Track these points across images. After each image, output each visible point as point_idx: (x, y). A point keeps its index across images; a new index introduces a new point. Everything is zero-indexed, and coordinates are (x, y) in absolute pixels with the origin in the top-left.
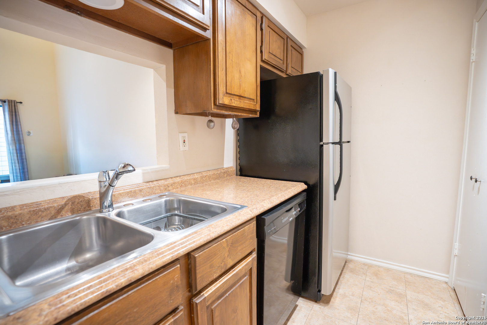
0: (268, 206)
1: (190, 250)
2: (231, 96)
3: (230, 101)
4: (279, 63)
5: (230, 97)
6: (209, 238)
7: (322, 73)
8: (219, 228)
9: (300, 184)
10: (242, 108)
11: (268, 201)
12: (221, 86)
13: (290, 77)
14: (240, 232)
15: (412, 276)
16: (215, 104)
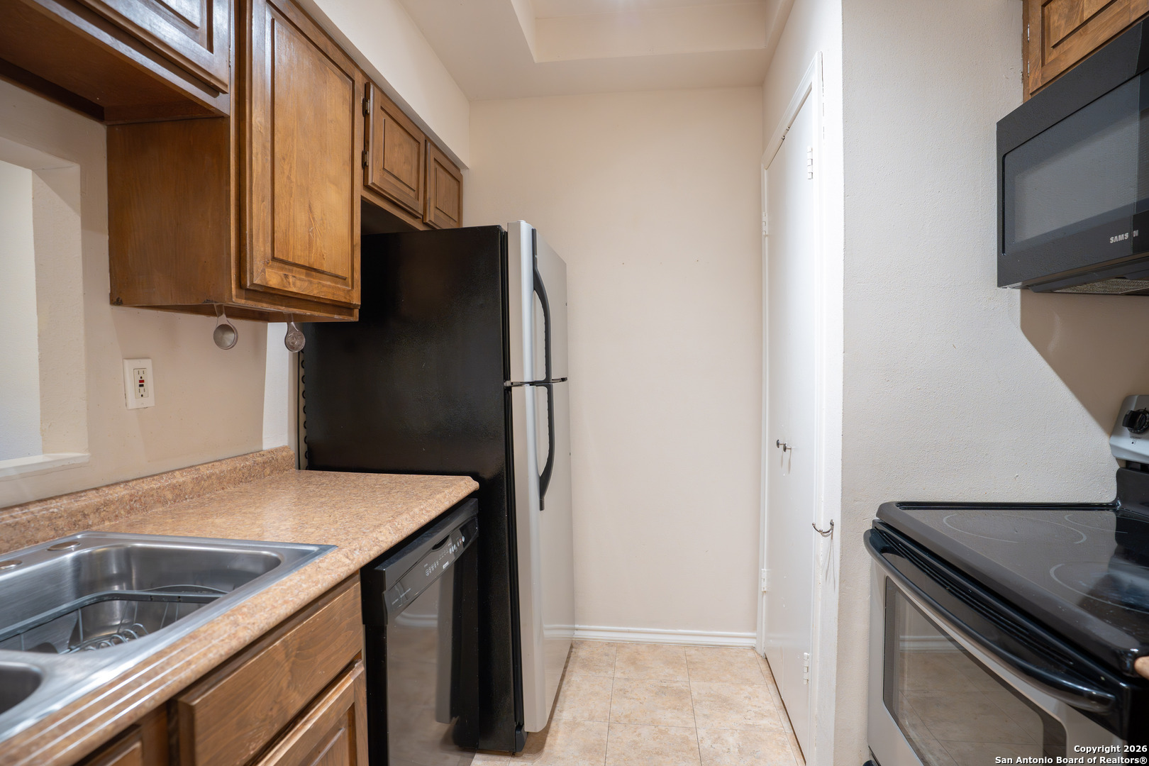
0: (390, 540)
1: (177, 690)
2: (287, 267)
3: (282, 280)
4: (407, 197)
5: (282, 269)
6: (235, 644)
7: (505, 228)
8: (262, 613)
9: (462, 480)
10: (315, 297)
11: (388, 526)
12: (258, 241)
13: (433, 231)
14: (320, 616)
15: (697, 650)
16: (241, 285)
